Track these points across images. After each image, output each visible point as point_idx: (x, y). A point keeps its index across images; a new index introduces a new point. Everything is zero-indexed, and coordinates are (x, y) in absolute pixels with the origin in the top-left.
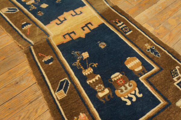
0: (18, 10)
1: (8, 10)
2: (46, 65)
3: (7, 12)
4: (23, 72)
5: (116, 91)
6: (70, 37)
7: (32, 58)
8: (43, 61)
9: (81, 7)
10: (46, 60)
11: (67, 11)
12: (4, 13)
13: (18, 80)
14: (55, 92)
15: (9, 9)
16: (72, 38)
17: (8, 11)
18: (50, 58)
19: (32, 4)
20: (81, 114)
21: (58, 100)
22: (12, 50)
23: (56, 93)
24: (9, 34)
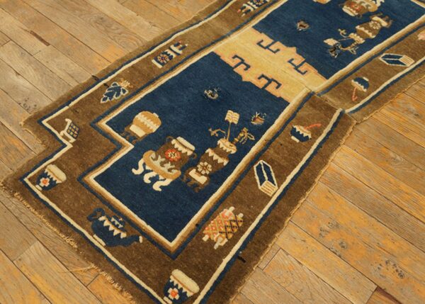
0: (261, 162)
1: (266, 181)
2: (370, 84)
3: (273, 182)
4: (396, 114)
5: (371, 11)
6: (301, 65)
7: (367, 107)
8: (365, 90)
9: (222, 58)
10: (363, 87)
11: (240, 77)
12: (279, 187)
13: (412, 115)
14: (406, 68)
15: (262, 180)
16: (303, 63)
17: (271, 179)
18: (357, 83)
19: (231, 140)
20: (419, 39)
21: (415, 62)
22: (362, 143)
23: (408, 65)
24: (332, 158)
